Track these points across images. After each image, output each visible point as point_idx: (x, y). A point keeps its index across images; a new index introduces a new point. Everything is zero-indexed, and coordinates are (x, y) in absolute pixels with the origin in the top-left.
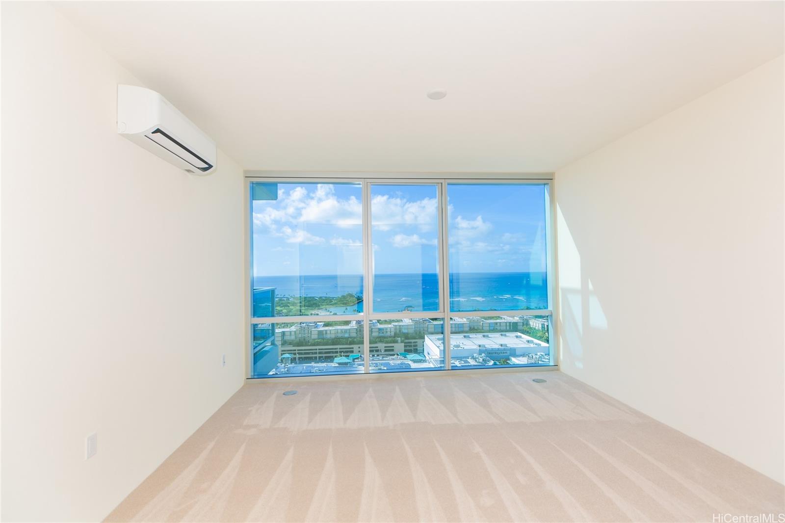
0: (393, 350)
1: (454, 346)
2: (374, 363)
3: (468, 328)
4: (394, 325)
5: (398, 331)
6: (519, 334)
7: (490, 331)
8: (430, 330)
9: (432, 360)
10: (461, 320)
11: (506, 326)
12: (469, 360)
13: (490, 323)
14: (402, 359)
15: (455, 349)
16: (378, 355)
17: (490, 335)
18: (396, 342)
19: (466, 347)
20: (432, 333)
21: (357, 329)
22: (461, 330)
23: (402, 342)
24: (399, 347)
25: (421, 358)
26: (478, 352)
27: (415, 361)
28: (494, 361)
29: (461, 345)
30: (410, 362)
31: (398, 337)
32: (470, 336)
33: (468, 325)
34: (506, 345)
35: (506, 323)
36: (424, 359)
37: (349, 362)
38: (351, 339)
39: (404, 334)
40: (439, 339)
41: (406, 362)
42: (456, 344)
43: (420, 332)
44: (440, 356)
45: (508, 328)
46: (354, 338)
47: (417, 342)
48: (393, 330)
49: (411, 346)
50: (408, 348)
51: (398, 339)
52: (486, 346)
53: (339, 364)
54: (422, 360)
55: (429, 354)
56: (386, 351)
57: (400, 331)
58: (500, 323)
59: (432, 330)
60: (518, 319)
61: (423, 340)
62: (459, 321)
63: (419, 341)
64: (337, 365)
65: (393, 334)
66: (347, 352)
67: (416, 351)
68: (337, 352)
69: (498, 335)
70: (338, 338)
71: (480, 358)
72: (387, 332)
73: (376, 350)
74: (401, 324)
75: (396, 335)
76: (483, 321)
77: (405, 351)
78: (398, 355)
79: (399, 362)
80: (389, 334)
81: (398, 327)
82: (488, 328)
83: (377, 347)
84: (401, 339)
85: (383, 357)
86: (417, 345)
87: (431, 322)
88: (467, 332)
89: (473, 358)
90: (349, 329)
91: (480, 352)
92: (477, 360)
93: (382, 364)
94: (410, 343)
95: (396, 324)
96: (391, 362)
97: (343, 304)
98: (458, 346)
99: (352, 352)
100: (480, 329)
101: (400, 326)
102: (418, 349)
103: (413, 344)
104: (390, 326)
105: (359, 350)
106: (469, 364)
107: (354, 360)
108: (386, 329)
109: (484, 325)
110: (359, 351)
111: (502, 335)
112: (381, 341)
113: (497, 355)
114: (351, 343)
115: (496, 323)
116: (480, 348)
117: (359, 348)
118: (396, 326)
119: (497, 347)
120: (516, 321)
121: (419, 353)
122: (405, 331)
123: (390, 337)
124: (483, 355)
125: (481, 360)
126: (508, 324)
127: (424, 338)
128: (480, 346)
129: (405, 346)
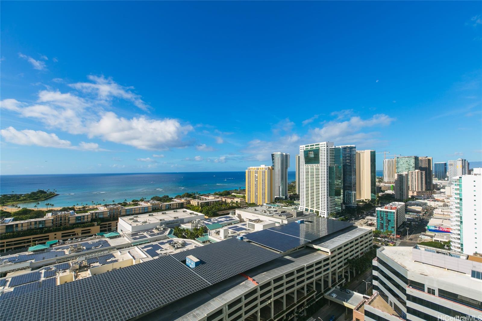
0: (89, 232)
1: (142, 223)
2: (74, 245)
3: (152, 209)
4: (90, 213)
5: (94, 217)
6: (185, 210)
7: (166, 210)
8: (122, 214)
9: (125, 234)
10: (147, 204)
11: (177, 205)
12: (154, 230)
13: (166, 205)
14: (100, 238)
15: (143, 224)
16: (76, 238)
17: (167, 212)
18: (93, 225)
19: (151, 222)
20: (124, 216)
21: (53, 220)
22: (146, 211)
23: (98, 225)
24: (96, 229)
25: (116, 235)
26: (159, 224)
27: (111, 238)
28: (170, 228)
29: (148, 221)
30: (107, 239)
31: (95, 222)
32: (153, 215)
33: (151, 207)
34: (178, 217)
35: (177, 203)
36: (119, 235)
37: (46, 249)
38: (46, 229)
39: (100, 218)
40: (130, 219)
41: (104, 239)
42: (143, 221)
43: (114, 216)
44: (132, 231)
45: (178, 206)
46: (50, 227)
47: (111, 223)
48: (89, 217)
49: (106, 227)
50: (103, 229)
51: (94, 223)
52: (165, 220)
53: (34, 251)
54: (117, 236)
55: (122, 231)
56: (82, 233)
57: (96, 217)
58: (173, 204)
59: (124, 213)
60: (184, 200)
61: (117, 221)
62: (145, 205)
63: (113, 223)
64: (32, 253)
65: (89, 219)
66: (42, 240)
67: (110, 230)
68: (30, 242)
69: (172, 212)
70: (31, 230)
71: (161, 228)
72: (84, 219)
73: (72, 234)
74: (97, 211)
75: (93, 220)
76: (162, 204)
77: (101, 231)
78: (95, 235)
79: (97, 240)
80: (86, 220)
81: (94, 214)
82: (165, 208)
83: (74, 232)
84: (97, 223)
85: (81, 239)
86: (111, 226)
87: (123, 208)
88: (150, 212)
89: (157, 229)
90: (44, 221)
91: (161, 224)
92: (160, 230)
93: (81, 245)
94: (106, 224)
95: (93, 212)
96: (90, 242)
97: (33, 199)
98: (145, 222)
99: (48, 239)
100: (160, 209)
101: (96, 213)
102: (112, 228)
103: (107, 225)
104: (87, 214)
105: (55, 236)
106: (154, 233)
107: (51, 246)
108: (84, 216)
109: (163, 206)
110: (55, 238)
111: (174, 211)
112: (78, 227)
113: (172, 224)
114: (46, 232)
115: (171, 204)
116: (161, 221)
117: (55, 234)
118: (93, 213)
119: (172, 219)
120: (183, 202)
121: (113, 231)
122: (101, 216)
123: (87, 222)
124: (163, 225)
125: (162, 229)
126: (178, 204)
127: (118, 220)
128: (161, 220)
129: (101, 228)
